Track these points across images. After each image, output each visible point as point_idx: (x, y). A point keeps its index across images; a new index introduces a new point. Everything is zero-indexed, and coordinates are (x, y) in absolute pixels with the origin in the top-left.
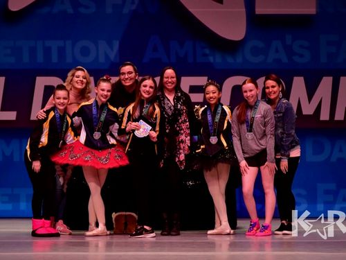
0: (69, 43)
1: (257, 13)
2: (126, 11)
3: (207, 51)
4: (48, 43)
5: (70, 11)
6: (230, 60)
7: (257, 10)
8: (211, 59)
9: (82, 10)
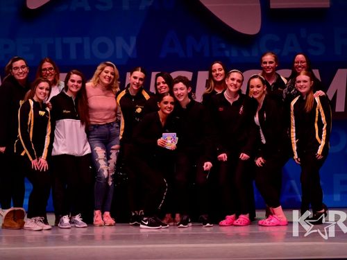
0: (87, 40)
1: (271, 7)
2: (142, 7)
3: (223, 46)
4: (67, 40)
5: (88, 8)
6: (246, 54)
7: (271, 4)
8: (227, 53)
9: (99, 7)
